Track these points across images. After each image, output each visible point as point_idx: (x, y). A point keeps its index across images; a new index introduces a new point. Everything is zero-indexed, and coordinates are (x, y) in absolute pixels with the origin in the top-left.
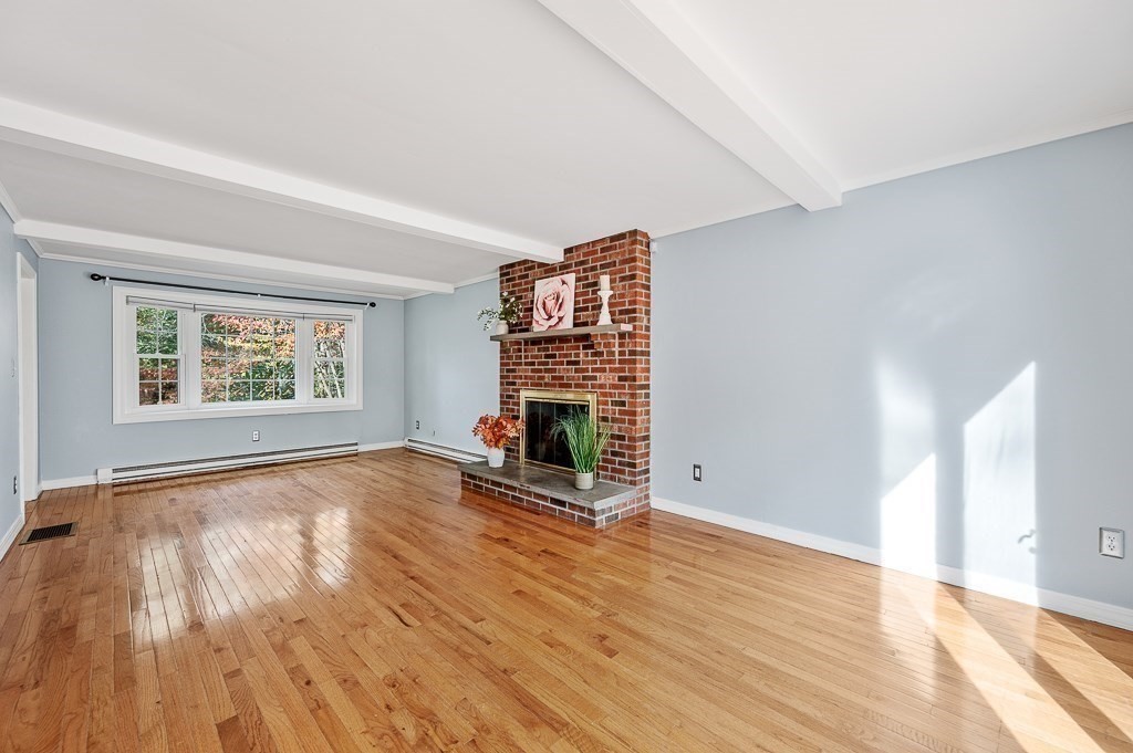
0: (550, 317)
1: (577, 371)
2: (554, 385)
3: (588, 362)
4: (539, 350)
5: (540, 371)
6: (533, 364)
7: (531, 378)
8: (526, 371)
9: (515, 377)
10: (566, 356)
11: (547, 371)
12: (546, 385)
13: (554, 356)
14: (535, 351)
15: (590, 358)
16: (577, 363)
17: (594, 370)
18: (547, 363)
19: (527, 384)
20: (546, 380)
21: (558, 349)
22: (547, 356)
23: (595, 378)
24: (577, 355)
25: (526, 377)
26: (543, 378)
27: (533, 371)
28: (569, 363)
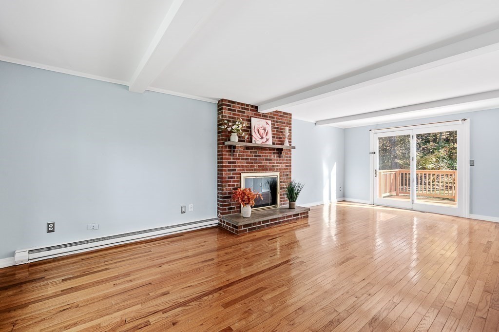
0: (262, 138)
1: (270, 163)
2: (259, 170)
3: (275, 160)
4: (251, 152)
5: (252, 163)
6: (247, 159)
7: (246, 166)
8: (243, 163)
9: (235, 166)
10: (265, 156)
11: (255, 163)
12: (255, 170)
13: (259, 156)
14: (249, 152)
15: (276, 158)
16: (270, 160)
17: (277, 163)
18: (256, 159)
19: (243, 170)
20: (255, 167)
21: (261, 153)
22: (255, 156)
23: (278, 166)
24: (270, 156)
25: (243, 166)
26: (254, 166)
27: (247, 163)
28: (266, 160)
